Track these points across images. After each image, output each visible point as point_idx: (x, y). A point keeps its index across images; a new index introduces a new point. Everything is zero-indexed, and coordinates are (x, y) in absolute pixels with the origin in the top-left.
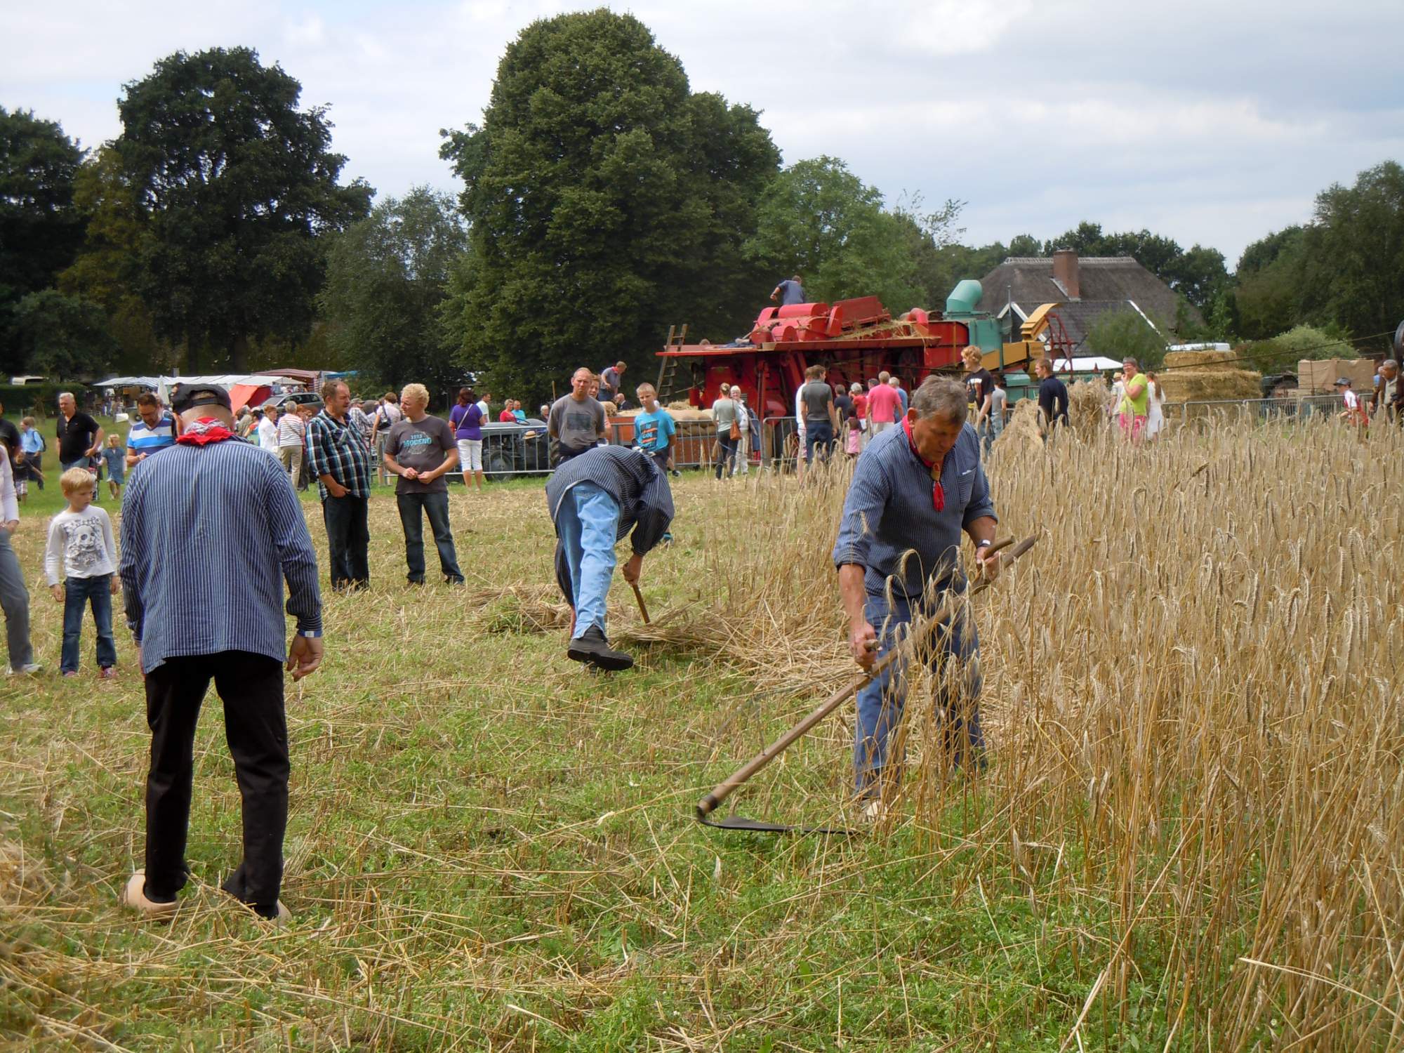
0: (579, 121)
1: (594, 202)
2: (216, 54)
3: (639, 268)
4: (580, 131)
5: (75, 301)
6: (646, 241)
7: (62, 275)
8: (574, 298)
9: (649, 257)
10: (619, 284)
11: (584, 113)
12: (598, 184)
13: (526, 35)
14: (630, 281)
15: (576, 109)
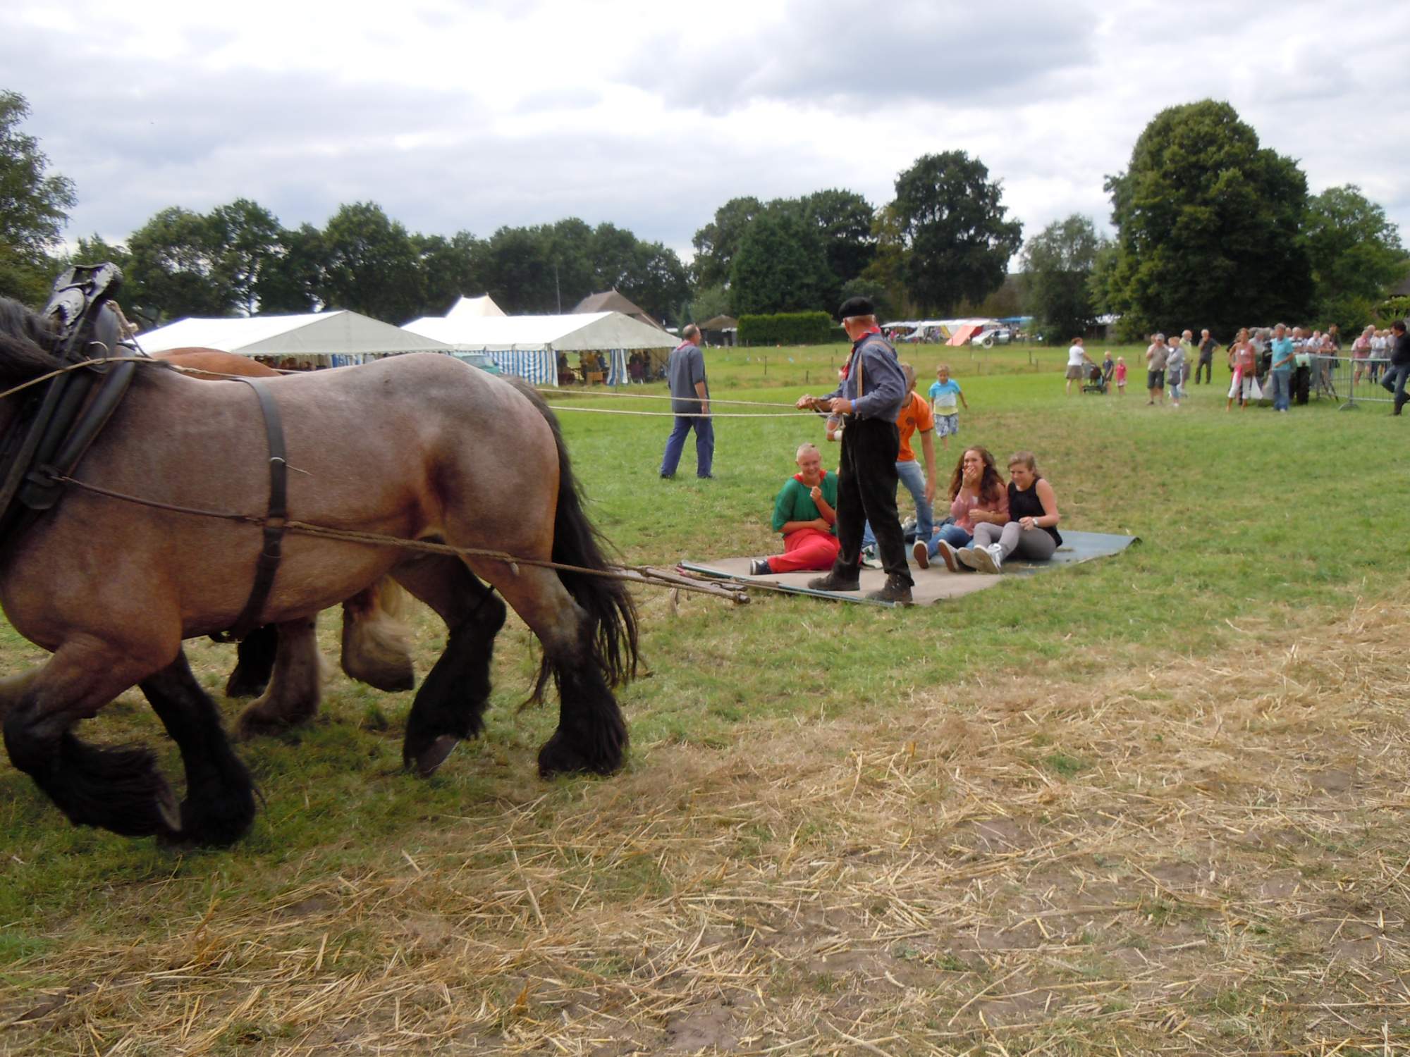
0: (1195, 165)
1: (1204, 213)
2: (946, 154)
3: (1228, 253)
4: (1194, 172)
5: (871, 284)
6: (1234, 237)
7: (863, 272)
8: (1186, 272)
9: (1235, 247)
10: (1216, 263)
11: (1198, 161)
12: (1205, 203)
13: (1159, 117)
14: (1222, 262)
15: (1193, 159)
